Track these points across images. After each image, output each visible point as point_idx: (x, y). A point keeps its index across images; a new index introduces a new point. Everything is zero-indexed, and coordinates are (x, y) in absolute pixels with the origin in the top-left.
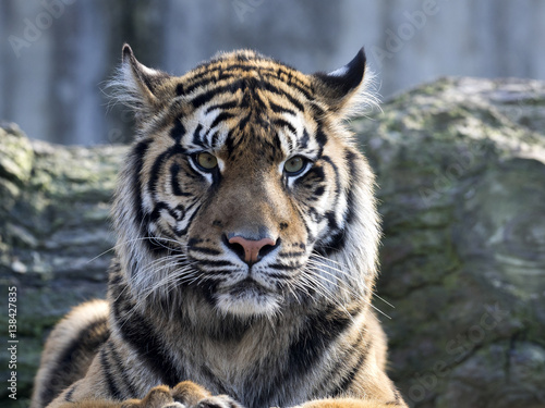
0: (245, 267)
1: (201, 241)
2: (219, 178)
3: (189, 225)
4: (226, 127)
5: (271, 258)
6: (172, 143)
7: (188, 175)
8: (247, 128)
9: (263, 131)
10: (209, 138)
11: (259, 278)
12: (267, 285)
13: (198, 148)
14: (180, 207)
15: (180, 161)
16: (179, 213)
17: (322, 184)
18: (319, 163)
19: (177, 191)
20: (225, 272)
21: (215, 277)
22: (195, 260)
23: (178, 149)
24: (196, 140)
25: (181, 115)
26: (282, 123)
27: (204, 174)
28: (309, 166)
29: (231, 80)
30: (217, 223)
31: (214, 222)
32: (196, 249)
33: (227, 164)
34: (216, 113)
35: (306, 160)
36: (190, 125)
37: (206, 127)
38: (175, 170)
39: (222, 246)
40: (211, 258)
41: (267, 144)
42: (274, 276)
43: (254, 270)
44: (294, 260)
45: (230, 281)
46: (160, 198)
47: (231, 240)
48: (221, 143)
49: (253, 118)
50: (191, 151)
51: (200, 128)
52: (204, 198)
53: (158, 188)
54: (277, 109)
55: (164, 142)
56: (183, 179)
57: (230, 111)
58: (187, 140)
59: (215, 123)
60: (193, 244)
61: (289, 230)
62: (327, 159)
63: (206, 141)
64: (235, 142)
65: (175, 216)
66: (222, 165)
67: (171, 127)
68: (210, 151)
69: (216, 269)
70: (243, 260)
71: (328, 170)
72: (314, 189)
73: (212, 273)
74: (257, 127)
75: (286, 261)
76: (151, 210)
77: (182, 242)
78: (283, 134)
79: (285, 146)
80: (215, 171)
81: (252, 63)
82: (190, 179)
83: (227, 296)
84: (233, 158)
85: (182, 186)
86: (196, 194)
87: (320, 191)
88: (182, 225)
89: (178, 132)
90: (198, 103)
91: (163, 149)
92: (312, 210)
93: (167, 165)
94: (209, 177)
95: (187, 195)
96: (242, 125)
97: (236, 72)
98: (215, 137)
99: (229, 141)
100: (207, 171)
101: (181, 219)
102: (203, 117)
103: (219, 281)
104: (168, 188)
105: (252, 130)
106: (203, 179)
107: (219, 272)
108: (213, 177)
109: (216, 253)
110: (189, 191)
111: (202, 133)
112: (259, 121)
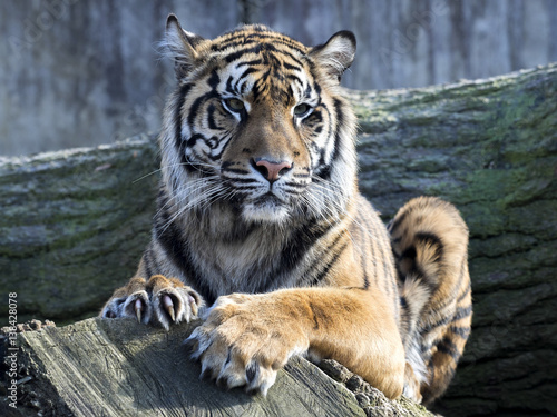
0: (267, 183)
1: (233, 164)
2: (246, 117)
3: (222, 152)
4: (253, 78)
5: (287, 178)
6: (209, 89)
7: (221, 114)
8: (268, 80)
9: (280, 83)
10: (239, 87)
11: (277, 192)
12: (283, 198)
13: (230, 95)
14: (214, 138)
15: (215, 103)
16: (214, 143)
17: (320, 124)
18: (318, 109)
19: (212, 126)
20: (251, 188)
21: (244, 192)
22: (228, 178)
23: (214, 94)
24: (229, 88)
25: (217, 68)
26: (294, 77)
27: (233, 113)
28: (311, 111)
29: (254, 45)
30: (246, 150)
31: (244, 150)
32: (229, 170)
33: (252, 106)
34: (245, 68)
35: (308, 107)
36: (224, 76)
37: (236, 77)
38: (211, 110)
39: (250, 168)
40: (241, 176)
41: (283, 92)
42: (289, 191)
43: (274, 187)
44: (303, 180)
45: (255, 195)
46: (197, 130)
47: (258, 164)
48: (248, 90)
49: (272, 72)
50: (225, 97)
51: (231, 79)
52: (234, 131)
53: (196, 122)
54: (288, 66)
55: (202, 88)
56: (218, 117)
57: (255, 67)
58: (222, 88)
59: (245, 75)
60: (225, 166)
61: (300, 157)
62: (324, 105)
63: (236, 89)
64: (260, 89)
65: (209, 144)
66: (248, 107)
67: (208, 77)
68: (239, 97)
69: (245, 185)
70: (266, 178)
71: (324, 114)
72: (314, 128)
73: (242, 188)
74: (275, 79)
75: (297, 180)
76: (189, 138)
77: (216, 166)
78: (295, 86)
79: (296, 95)
80: (242, 111)
81: (265, 33)
82: (223, 117)
83: (252, 206)
84: (258, 102)
85: (217, 122)
86: (228, 128)
87: (319, 130)
88: (216, 152)
89: (214, 81)
90: (230, 59)
91: (202, 94)
92: (313, 143)
93: (205, 106)
94: (237, 116)
95: (220, 129)
96: (265, 77)
97: (256, 39)
98: (244, 85)
99: (255, 88)
100: (236, 111)
101: (216, 147)
102: (234, 70)
103: (246, 194)
104: (205, 123)
105: (272, 81)
106: (232, 117)
107: (247, 188)
108: (241, 116)
109: (246, 172)
110: (222, 126)
111: (233, 83)
112: (277, 75)
